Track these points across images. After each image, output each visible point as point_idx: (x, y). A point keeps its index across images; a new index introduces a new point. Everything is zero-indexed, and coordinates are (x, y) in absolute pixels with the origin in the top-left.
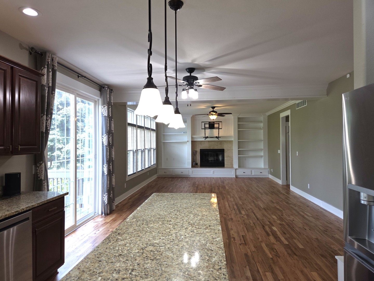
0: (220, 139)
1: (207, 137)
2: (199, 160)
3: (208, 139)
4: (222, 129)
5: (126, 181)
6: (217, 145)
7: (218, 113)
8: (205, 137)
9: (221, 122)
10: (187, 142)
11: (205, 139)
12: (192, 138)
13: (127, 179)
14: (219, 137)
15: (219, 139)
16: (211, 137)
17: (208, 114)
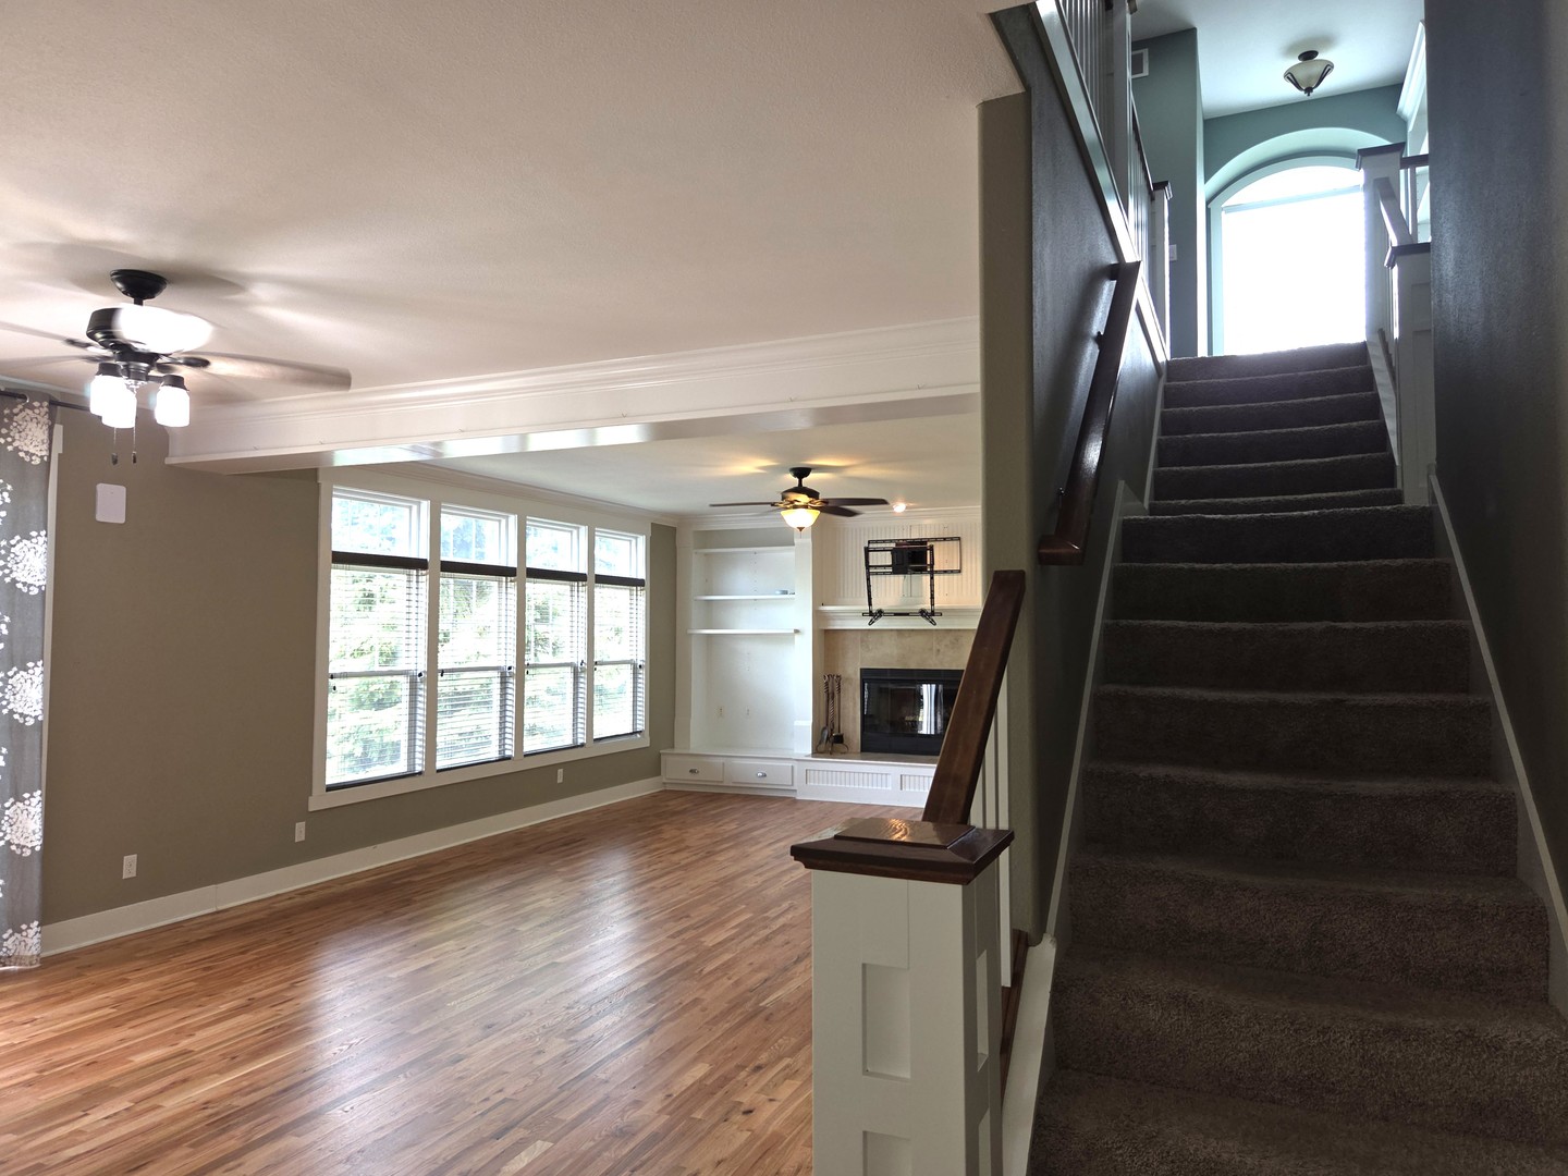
0: (942, 623)
1: (880, 613)
2: (854, 719)
3: (880, 624)
4: (959, 571)
5: (311, 809)
6: (939, 651)
7: (821, 497)
8: (871, 613)
9: (959, 539)
10: (797, 636)
11: (871, 623)
12: (818, 616)
13: (315, 804)
14: (933, 613)
15: (933, 622)
16: (896, 614)
17: (773, 505)
